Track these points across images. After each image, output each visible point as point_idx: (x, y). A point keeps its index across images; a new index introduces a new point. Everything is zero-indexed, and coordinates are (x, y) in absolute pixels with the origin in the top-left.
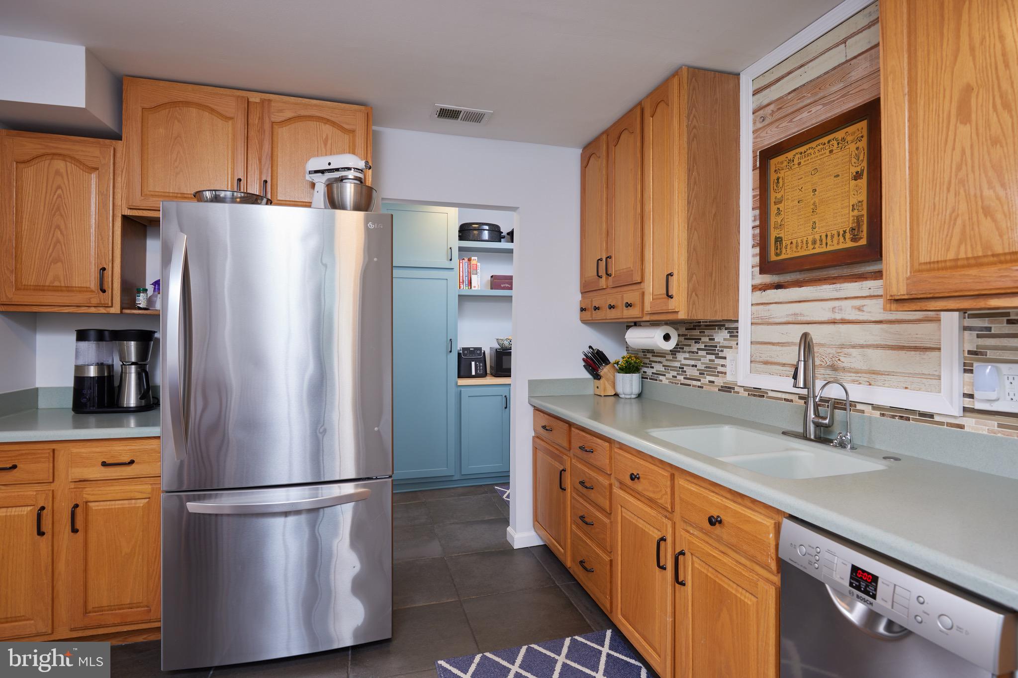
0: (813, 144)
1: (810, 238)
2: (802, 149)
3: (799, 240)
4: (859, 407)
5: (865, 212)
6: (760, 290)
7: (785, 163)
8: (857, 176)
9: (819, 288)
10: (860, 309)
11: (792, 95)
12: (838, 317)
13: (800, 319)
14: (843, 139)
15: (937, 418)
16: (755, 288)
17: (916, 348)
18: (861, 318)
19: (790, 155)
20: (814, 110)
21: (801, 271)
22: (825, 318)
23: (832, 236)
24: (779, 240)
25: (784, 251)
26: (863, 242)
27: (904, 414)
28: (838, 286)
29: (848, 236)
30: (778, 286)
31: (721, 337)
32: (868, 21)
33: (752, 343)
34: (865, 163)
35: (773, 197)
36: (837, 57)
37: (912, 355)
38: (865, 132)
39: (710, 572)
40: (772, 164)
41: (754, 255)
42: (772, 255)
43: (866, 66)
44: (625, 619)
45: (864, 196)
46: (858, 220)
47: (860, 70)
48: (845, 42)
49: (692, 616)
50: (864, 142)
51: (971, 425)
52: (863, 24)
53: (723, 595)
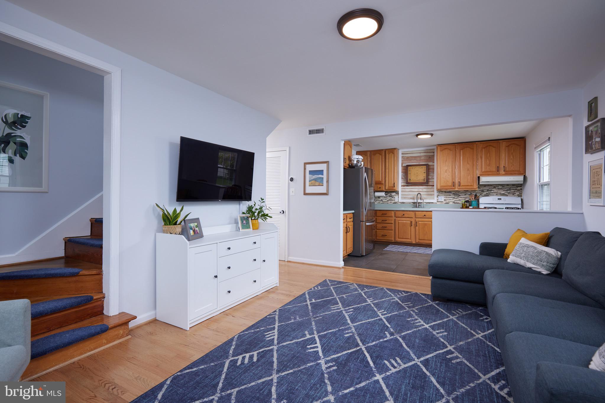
0: (418, 167)
1: (416, 180)
2: (415, 167)
3: (414, 180)
7: (411, 168)
8: (424, 173)
9: (415, 187)
10: (422, 190)
12: (419, 191)
13: (411, 191)
14: (422, 167)
15: (433, 203)
16: (402, 186)
19: (413, 167)
20: (414, 161)
21: (412, 184)
22: (417, 191)
23: (419, 180)
24: (410, 179)
25: (411, 181)
26: (425, 181)
27: (429, 203)
28: (419, 186)
29: (422, 180)
30: (407, 186)
31: (393, 194)
32: (425, 152)
33: (402, 195)
34: (426, 171)
35: (409, 172)
36: (419, 155)
37: (431, 196)
38: (426, 167)
39: (423, 222)
40: (409, 167)
41: (402, 181)
42: (409, 182)
43: (424, 158)
44: (400, 238)
45: (425, 175)
46: (425, 178)
47: (423, 158)
48: (420, 153)
49: (419, 230)
50: (425, 169)
51: (438, 203)
52: (423, 152)
53: (426, 224)
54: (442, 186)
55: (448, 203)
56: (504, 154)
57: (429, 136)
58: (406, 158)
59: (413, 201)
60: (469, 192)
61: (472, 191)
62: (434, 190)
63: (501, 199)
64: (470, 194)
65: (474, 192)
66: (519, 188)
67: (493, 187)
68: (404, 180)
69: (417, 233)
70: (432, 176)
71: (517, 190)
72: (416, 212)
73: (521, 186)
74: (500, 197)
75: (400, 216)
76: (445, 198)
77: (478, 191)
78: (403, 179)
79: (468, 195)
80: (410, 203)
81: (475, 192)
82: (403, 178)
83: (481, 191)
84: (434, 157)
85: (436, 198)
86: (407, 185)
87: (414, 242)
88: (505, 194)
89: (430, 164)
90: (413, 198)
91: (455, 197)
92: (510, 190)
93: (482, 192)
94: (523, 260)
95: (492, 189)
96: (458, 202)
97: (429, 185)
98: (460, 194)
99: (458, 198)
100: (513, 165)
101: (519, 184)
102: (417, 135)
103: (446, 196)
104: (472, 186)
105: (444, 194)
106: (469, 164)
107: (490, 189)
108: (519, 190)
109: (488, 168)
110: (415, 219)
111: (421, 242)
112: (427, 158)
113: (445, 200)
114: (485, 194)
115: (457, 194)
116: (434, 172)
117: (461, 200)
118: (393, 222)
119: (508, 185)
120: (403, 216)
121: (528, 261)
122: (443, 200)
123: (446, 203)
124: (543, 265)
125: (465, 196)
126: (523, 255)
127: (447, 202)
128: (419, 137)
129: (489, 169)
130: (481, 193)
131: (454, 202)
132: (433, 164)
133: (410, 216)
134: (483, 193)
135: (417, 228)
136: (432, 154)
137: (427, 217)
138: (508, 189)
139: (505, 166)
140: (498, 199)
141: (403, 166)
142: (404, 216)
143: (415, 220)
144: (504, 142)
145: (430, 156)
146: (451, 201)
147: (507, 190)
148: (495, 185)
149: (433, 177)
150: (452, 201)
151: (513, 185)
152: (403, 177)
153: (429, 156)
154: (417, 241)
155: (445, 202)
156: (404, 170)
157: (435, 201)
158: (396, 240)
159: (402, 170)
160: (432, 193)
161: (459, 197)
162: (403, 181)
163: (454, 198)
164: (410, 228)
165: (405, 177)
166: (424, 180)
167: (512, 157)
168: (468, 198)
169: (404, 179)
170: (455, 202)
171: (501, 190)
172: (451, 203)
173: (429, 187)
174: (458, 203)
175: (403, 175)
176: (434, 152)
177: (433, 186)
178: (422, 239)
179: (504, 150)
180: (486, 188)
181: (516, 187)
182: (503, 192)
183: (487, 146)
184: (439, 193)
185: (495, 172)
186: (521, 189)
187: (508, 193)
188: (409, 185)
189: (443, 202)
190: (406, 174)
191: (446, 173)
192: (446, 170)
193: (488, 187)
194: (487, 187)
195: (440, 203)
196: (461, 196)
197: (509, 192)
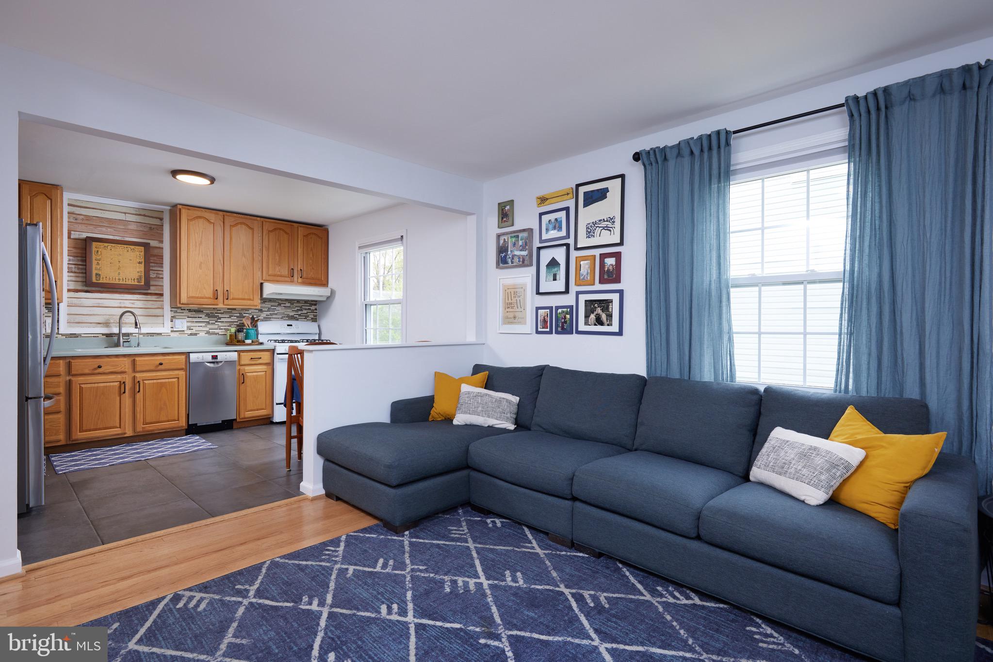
0: (119, 245)
1: (117, 278)
2: (113, 245)
3: (111, 277)
4: (134, 335)
5: (143, 274)
6: (73, 292)
7: (102, 247)
8: (140, 263)
9: (112, 295)
10: (133, 304)
11: (96, 218)
12: (123, 305)
13: (101, 305)
14: (133, 249)
15: (163, 334)
16: (69, 290)
17: (155, 316)
18: (133, 307)
19: (106, 245)
20: (109, 230)
21: (101, 288)
22: (116, 306)
23: (129, 279)
24: (98, 274)
25: (101, 279)
26: (143, 283)
27: (152, 335)
28: (122, 295)
29: (136, 280)
30: (87, 291)
32: (137, 213)
33: (68, 314)
34: (143, 260)
35: (94, 257)
36: (121, 217)
37: (154, 317)
38: (143, 250)
39: (155, 381)
40: (94, 244)
41: (68, 276)
42: (94, 280)
43: (135, 226)
44: (86, 431)
45: (143, 270)
46: (140, 277)
47: (133, 227)
48: (125, 213)
49: (144, 400)
50: (143, 253)
51: (173, 335)
52: (134, 212)
53: (162, 384)
54: (192, 297)
55: (196, 334)
56: (301, 248)
57: (205, 182)
58: (83, 219)
59: (105, 331)
60: (236, 312)
61: (243, 309)
62: (163, 305)
63: (291, 325)
64: (238, 315)
65: (246, 312)
66: (313, 308)
67: (277, 304)
68: (77, 275)
69: (140, 408)
70: (157, 274)
71: (310, 311)
72: (137, 359)
73: (315, 305)
74: (290, 322)
75: (87, 371)
76: (189, 324)
77: (253, 311)
78: (72, 272)
79: (236, 317)
80: (95, 336)
81: (248, 312)
82: (73, 270)
83: (257, 311)
84: (162, 230)
85: (168, 324)
86: (86, 288)
87: (129, 433)
88: (295, 316)
89: (153, 243)
90: (107, 324)
91: (211, 322)
92: (301, 310)
93: (260, 313)
94: (483, 416)
95: (275, 307)
96: (216, 331)
97: (149, 292)
98: (220, 315)
99: (216, 323)
100: (313, 268)
101: (312, 301)
102: (175, 173)
103: (190, 319)
104: (250, 299)
105: (186, 313)
106: (245, 257)
107: (272, 307)
108: (313, 311)
109: (277, 269)
110: (133, 375)
111: (151, 428)
112: (145, 230)
113: (189, 328)
114: (265, 315)
115: (213, 315)
116: (162, 264)
117: (222, 328)
118: (62, 390)
119: (298, 301)
120: (97, 370)
121: (489, 417)
122: (185, 329)
123: (191, 334)
124: (507, 418)
125: (229, 320)
126: (480, 409)
127: (194, 331)
128: (180, 177)
129: (279, 271)
130: (257, 314)
131: (208, 333)
132: (160, 245)
133: (118, 369)
134: (262, 315)
135: (139, 396)
136: (157, 222)
137: (167, 367)
138: (299, 308)
139: (302, 269)
140: (288, 325)
141: (72, 237)
142: (100, 370)
143: (134, 377)
144: (300, 227)
145: (153, 227)
146: (201, 329)
147: (298, 310)
148: (280, 301)
149: (161, 276)
150: (204, 329)
151: (306, 302)
152: (73, 266)
153: (149, 226)
154: (140, 427)
155: (189, 332)
156: (74, 248)
157: (166, 329)
158: (74, 437)
159: (68, 247)
160: (158, 312)
161: (219, 320)
162: (73, 279)
163: (208, 323)
164: (118, 398)
165: (78, 269)
166: (139, 280)
167: (311, 256)
168: (235, 323)
169: (75, 272)
170: (210, 331)
171: (288, 310)
172: (202, 334)
173: (149, 297)
174: (216, 334)
175: (73, 261)
176: (161, 219)
177: (162, 295)
178: (154, 420)
179: (301, 240)
180: (266, 306)
181: (308, 305)
182: (292, 314)
183: (275, 229)
184: (176, 312)
185: (286, 277)
186: (316, 309)
187: (299, 315)
188: (94, 289)
189: (186, 332)
190: (82, 261)
191: (201, 269)
192: (201, 263)
193: (269, 303)
194: (267, 303)
195: (177, 333)
196: (222, 320)
197: (300, 313)
